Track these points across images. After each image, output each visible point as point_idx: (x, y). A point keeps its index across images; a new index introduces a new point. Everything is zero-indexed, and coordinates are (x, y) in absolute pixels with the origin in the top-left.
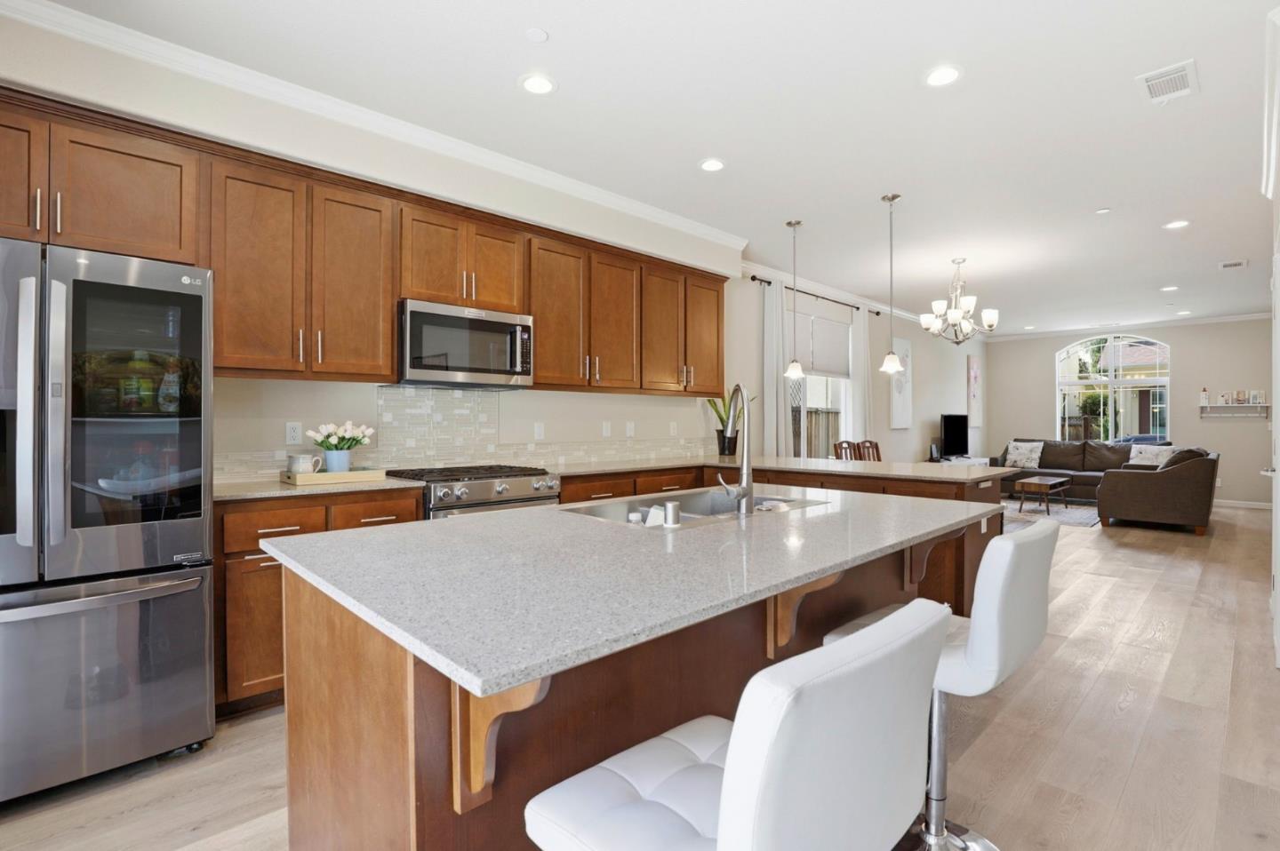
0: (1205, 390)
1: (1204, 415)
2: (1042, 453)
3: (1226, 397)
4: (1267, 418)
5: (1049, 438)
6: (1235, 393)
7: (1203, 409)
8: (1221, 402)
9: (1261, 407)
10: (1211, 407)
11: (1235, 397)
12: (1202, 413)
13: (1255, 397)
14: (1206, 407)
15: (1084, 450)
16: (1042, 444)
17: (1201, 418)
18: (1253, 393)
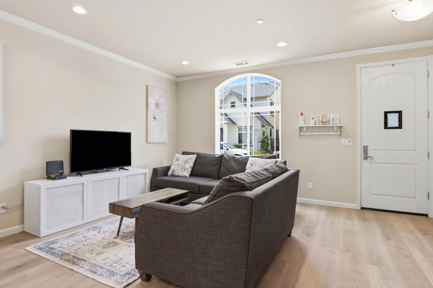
0: (302, 114)
1: (301, 134)
2: (194, 163)
3: (315, 119)
4: (340, 135)
5: (204, 151)
6: (321, 116)
7: (300, 128)
8: (312, 124)
9: (337, 127)
10: (306, 127)
11: (321, 119)
12: (300, 132)
13: (333, 120)
14: (303, 127)
15: (221, 161)
16: (195, 156)
17: (300, 135)
18: (332, 116)
